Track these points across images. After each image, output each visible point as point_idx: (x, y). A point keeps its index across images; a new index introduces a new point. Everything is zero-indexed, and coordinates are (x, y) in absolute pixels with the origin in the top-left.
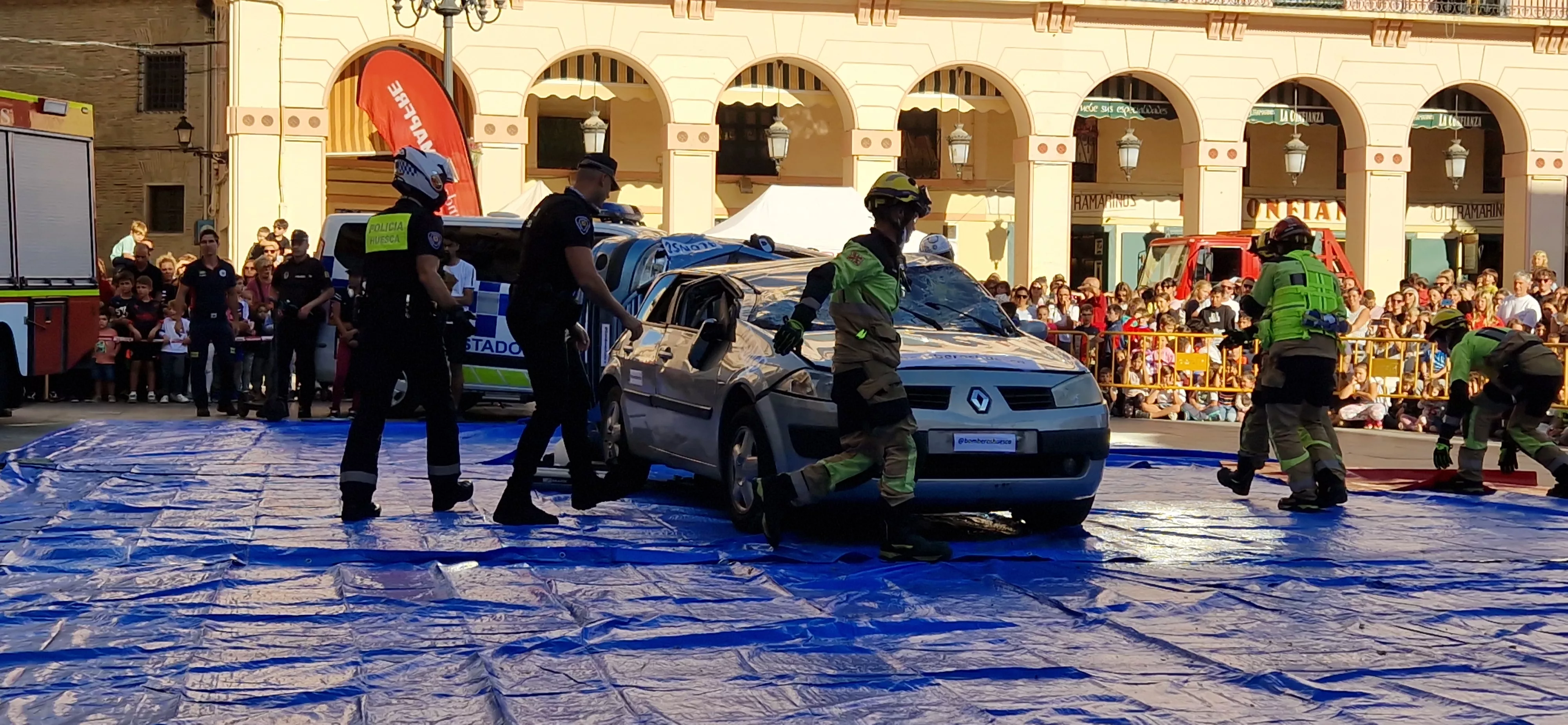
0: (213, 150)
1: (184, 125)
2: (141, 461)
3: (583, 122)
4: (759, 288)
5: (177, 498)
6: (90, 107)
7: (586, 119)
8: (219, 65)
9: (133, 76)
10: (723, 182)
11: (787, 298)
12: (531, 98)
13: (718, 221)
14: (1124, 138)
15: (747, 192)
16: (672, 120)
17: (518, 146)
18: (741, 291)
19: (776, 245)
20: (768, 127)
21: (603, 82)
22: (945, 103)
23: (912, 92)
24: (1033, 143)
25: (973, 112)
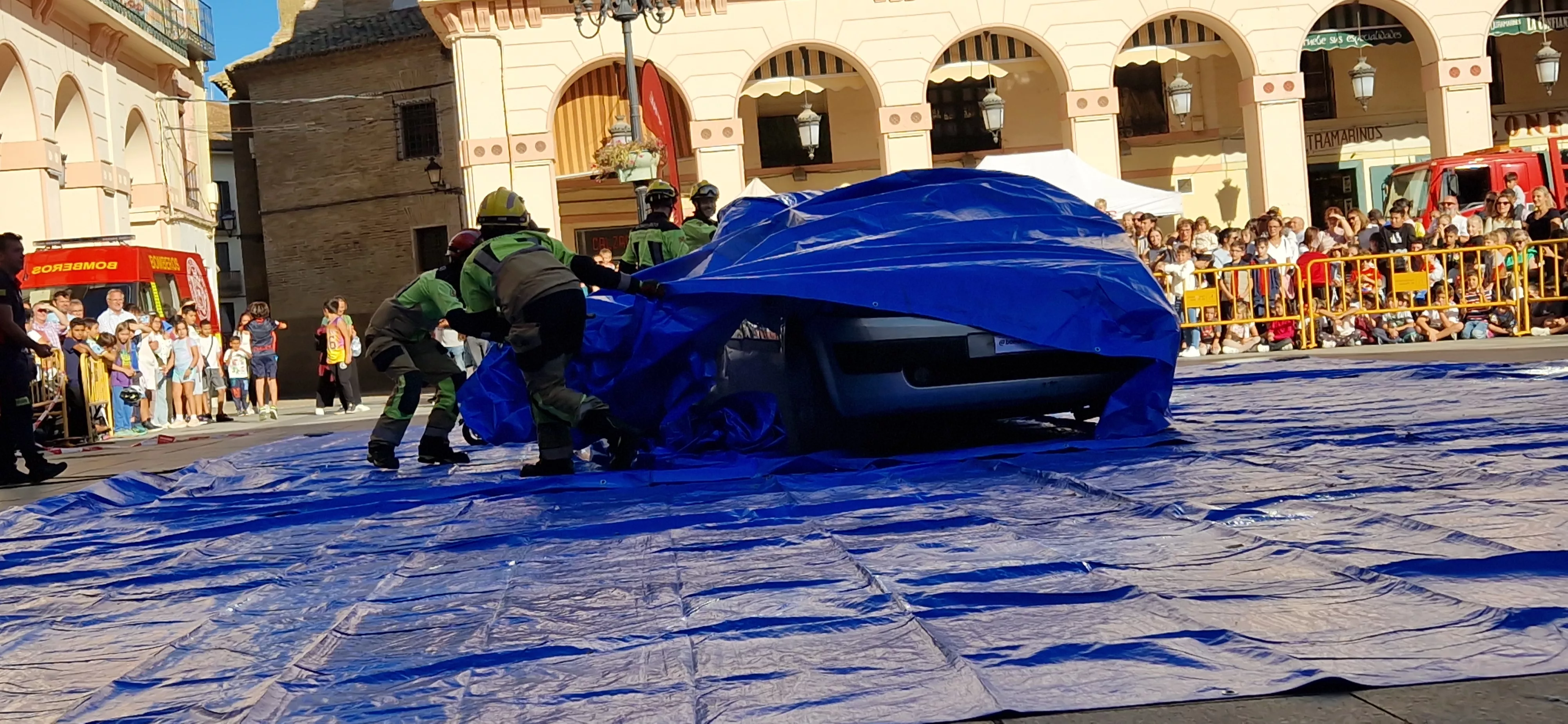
1: (433, 166)
3: (796, 118)
10: (946, 161)
12: (744, 98)
14: (1357, 68)
16: (883, 104)
17: (735, 147)
21: (813, 77)
22: (1162, 54)
23: (1125, 47)
24: (1258, 83)
25: (1195, 61)
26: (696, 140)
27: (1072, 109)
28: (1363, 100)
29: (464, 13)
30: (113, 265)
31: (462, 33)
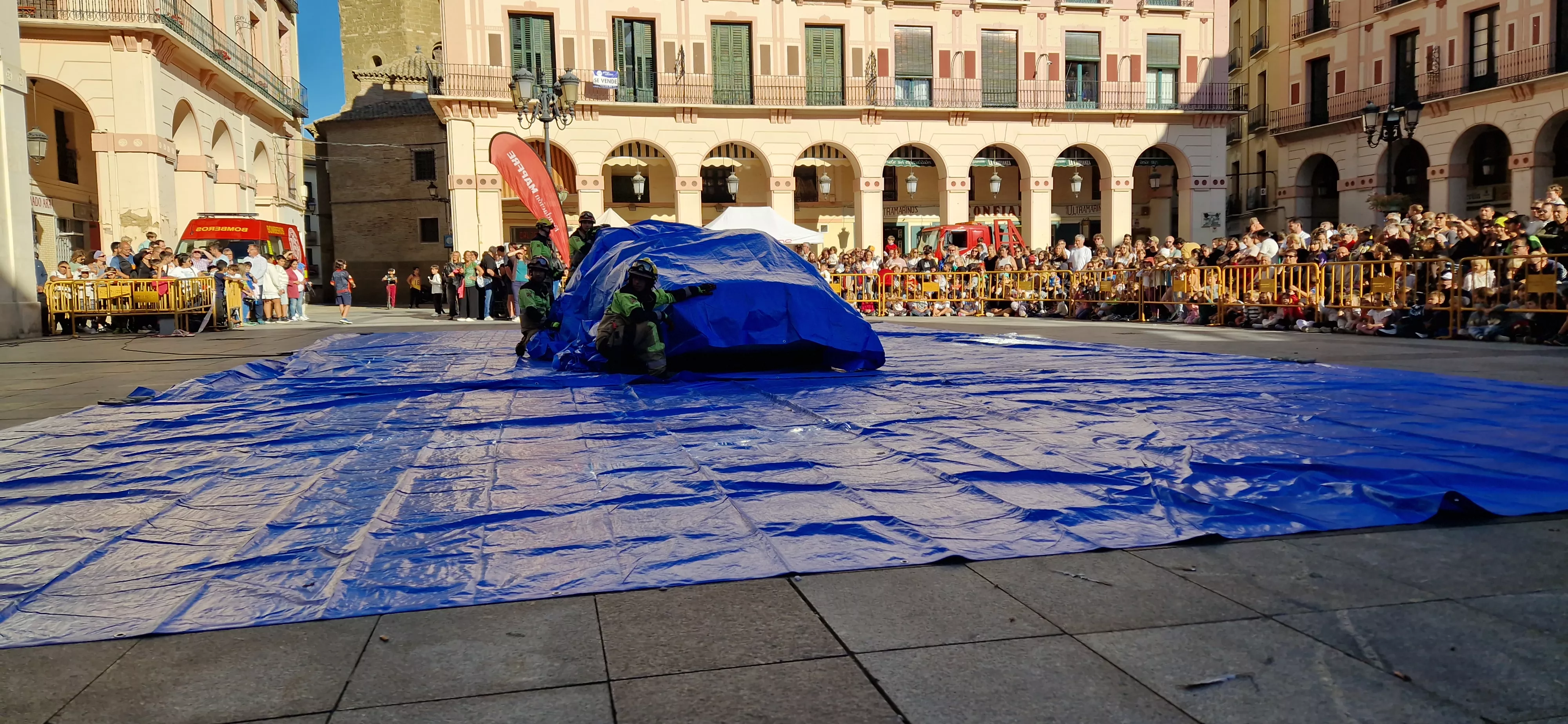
0: (443, 198)
1: (433, 186)
3: (633, 178)
8: (443, 154)
9: (408, 163)
10: (705, 206)
12: (605, 166)
14: (909, 177)
15: (717, 210)
16: (678, 175)
17: (600, 191)
20: (728, 177)
21: (642, 157)
22: (818, 162)
23: (800, 157)
24: (863, 181)
25: (833, 167)
26: (579, 186)
27: (773, 186)
28: (910, 194)
29: (454, 106)
30: (246, 230)
31: (452, 117)
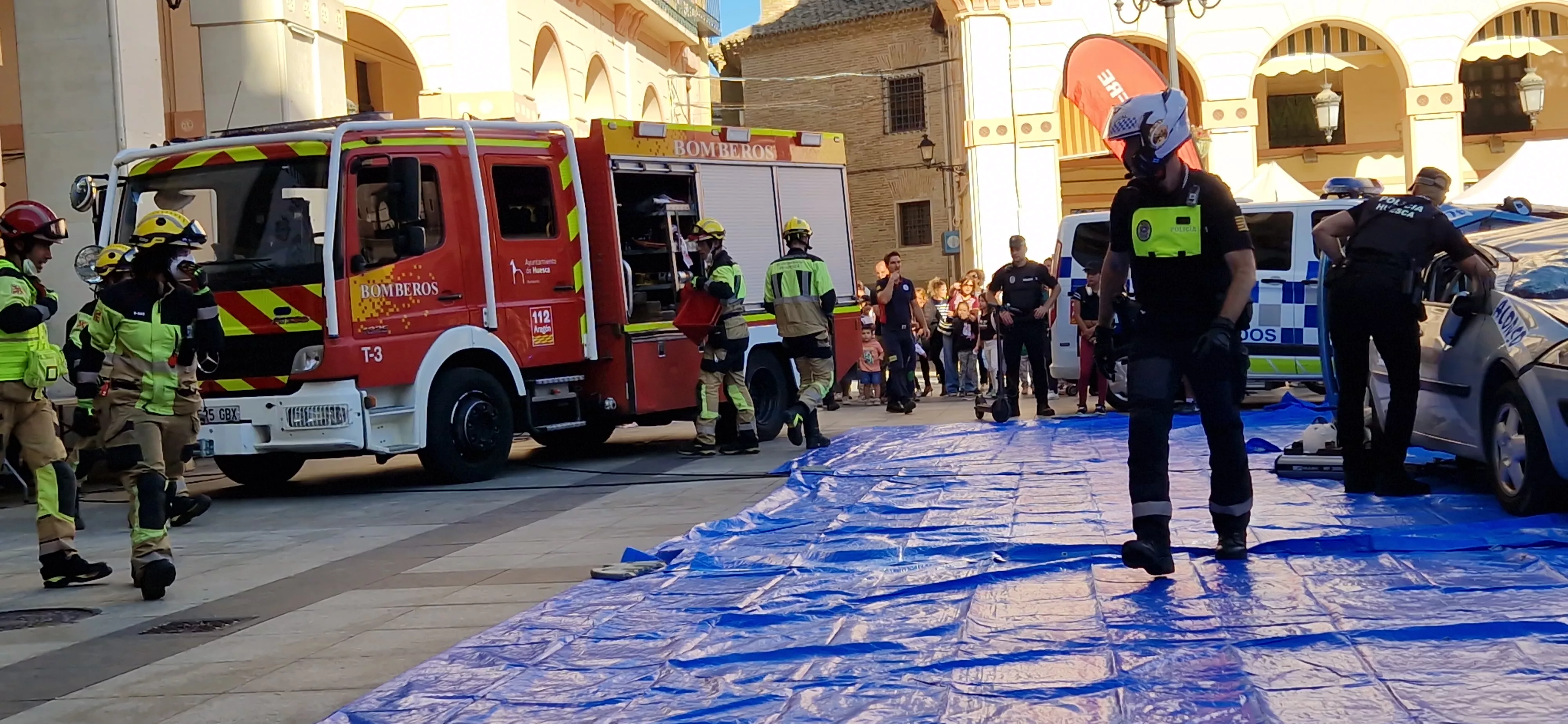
0: (954, 164)
1: (926, 142)
2: (907, 464)
3: (1314, 97)
4: (1515, 255)
5: (941, 498)
6: (841, 136)
7: (1317, 94)
8: (954, 81)
9: (877, 102)
10: (1470, 143)
11: (1548, 264)
12: (1259, 77)
13: (1468, 185)
15: (1498, 152)
16: (1410, 84)
17: (1249, 129)
18: (1495, 259)
19: (1533, 207)
20: (1519, 80)
21: (1335, 54)
26: (1208, 121)
31: (971, 11)
